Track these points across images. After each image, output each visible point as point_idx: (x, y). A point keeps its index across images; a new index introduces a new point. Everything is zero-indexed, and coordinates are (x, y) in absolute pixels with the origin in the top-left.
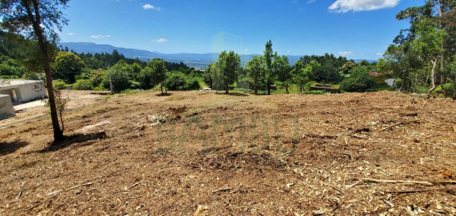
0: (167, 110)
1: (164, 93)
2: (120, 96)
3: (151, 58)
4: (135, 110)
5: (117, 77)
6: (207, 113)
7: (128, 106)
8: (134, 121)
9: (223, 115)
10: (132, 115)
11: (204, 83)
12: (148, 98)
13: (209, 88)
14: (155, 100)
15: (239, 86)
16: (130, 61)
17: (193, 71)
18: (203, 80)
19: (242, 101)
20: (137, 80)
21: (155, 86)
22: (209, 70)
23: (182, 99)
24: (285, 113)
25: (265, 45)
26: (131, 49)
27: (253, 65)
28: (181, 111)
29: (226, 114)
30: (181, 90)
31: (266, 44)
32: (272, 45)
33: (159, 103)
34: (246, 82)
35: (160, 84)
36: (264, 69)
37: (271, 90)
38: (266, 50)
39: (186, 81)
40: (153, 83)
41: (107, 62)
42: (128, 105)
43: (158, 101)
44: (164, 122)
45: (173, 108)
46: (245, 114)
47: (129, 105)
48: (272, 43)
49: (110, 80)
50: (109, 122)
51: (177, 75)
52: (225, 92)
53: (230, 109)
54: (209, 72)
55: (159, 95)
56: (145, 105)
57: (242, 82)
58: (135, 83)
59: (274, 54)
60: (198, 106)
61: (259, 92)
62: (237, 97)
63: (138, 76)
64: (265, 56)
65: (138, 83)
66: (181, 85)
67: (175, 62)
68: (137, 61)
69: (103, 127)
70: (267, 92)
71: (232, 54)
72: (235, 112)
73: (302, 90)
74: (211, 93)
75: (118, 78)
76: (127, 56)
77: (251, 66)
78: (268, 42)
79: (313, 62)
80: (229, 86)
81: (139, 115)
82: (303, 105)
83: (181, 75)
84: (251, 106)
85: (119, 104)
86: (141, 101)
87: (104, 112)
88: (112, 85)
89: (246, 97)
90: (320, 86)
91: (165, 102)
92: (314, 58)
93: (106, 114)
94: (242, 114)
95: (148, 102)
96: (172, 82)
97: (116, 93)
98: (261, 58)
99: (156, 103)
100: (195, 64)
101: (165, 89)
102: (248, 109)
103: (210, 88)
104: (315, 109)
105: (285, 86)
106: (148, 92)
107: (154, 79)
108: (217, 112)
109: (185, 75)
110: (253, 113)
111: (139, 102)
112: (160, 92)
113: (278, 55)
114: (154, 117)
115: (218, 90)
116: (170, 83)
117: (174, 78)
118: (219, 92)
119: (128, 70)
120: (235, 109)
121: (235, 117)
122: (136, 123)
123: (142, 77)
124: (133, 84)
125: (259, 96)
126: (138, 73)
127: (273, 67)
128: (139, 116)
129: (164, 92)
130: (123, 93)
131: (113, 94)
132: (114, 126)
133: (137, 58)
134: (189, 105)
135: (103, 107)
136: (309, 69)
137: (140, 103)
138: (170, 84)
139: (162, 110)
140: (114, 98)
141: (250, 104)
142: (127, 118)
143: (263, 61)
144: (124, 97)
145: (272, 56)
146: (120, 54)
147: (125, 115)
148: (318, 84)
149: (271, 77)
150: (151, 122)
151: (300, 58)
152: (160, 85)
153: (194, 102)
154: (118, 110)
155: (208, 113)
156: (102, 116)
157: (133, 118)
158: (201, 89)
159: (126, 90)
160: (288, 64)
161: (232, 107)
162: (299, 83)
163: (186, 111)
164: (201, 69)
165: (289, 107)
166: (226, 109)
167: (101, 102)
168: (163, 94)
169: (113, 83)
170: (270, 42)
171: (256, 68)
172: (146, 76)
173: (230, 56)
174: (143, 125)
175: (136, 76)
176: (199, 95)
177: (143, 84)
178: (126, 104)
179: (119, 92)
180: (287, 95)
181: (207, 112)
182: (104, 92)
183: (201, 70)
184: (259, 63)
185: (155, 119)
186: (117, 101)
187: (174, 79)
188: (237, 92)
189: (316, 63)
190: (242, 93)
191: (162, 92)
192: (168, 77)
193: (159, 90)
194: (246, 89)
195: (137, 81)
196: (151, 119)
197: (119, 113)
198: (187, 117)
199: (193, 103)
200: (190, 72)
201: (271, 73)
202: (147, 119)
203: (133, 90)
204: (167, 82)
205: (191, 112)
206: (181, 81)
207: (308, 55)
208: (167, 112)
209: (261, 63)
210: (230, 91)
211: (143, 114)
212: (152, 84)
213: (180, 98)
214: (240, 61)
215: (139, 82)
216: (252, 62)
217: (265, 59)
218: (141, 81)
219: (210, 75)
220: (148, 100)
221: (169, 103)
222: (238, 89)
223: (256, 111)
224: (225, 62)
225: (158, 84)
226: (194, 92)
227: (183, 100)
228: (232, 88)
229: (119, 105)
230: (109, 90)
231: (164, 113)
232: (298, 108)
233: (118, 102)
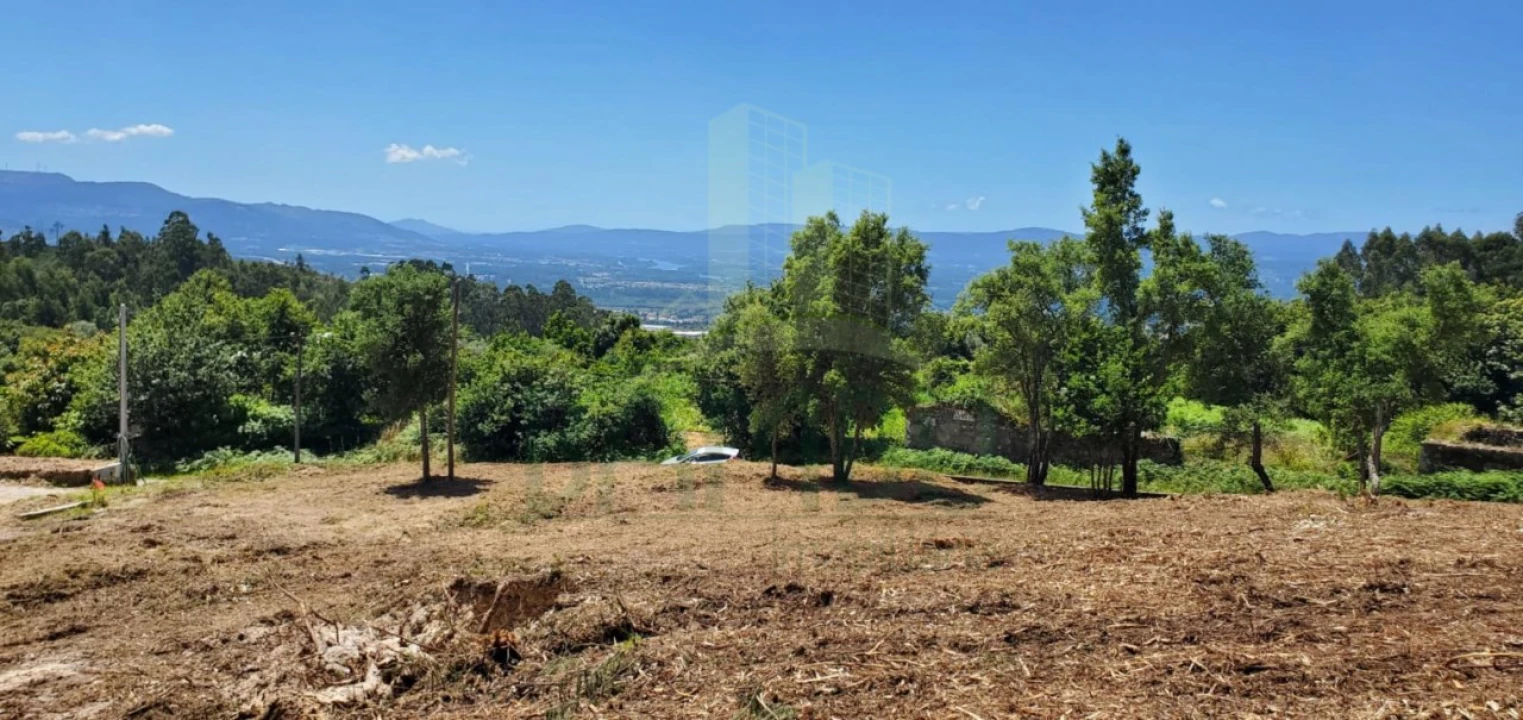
0: (438, 596)
1: (437, 478)
2: (168, 494)
3: (382, 259)
4: (244, 589)
5: (165, 376)
6: (694, 626)
7: (207, 560)
8: (226, 667)
9: (801, 652)
10: (222, 621)
11: (696, 412)
12: (335, 512)
13: (726, 444)
14: (376, 524)
15: (922, 439)
16: (257, 280)
17: (628, 334)
18: (689, 396)
19: (941, 545)
20: (283, 392)
21: (388, 431)
22: (729, 330)
23: (549, 517)
24: (1250, 653)
25: (1090, 174)
26: (270, 204)
27: (1015, 299)
28: (531, 600)
29: (823, 644)
30: (551, 457)
31: (1099, 164)
32: (1135, 172)
33: (396, 545)
34: (969, 409)
35: (416, 417)
36: (1086, 326)
37: (1143, 464)
38: (1101, 205)
39: (583, 402)
40: (376, 413)
41: (120, 282)
42: (209, 553)
43: (392, 530)
44: (408, 683)
45: (480, 580)
46: (955, 646)
47: (215, 552)
48: (1136, 157)
49: (122, 396)
50: (66, 670)
51: (528, 362)
52: (827, 470)
53: (848, 600)
54: (728, 345)
55: (403, 491)
56: (307, 555)
57: (944, 410)
58: (265, 408)
59: (1151, 225)
60: (644, 568)
61: (1061, 475)
62: (906, 510)
63: (290, 371)
64: (1093, 239)
65: (283, 413)
66: (549, 428)
67: (522, 284)
68: (298, 276)
69: (24, 699)
70: (1119, 474)
71: (872, 232)
72: (885, 627)
73: (1371, 467)
74: (740, 478)
75: (172, 382)
76: (241, 248)
77: (996, 305)
78: (1112, 150)
79: (1433, 273)
80: (852, 433)
81: (264, 621)
82: (1383, 588)
83: (553, 359)
84: (996, 581)
85: (152, 544)
86: (291, 525)
87: (49, 594)
88: (130, 425)
89: (968, 512)
90: (1500, 438)
91: (438, 541)
92: (1437, 245)
93: (61, 609)
94: (928, 643)
95: (328, 534)
96: (492, 409)
97: (145, 473)
98: (1067, 255)
99: (382, 543)
100: (648, 293)
101: (446, 453)
102: (973, 609)
103: (731, 444)
104: (1479, 623)
105: (1240, 435)
106: (336, 471)
107: (383, 390)
108: (761, 622)
109: (579, 361)
110: (1010, 639)
111: (278, 534)
112: (412, 473)
113: (1180, 230)
114: (348, 641)
115: (777, 462)
116: (481, 411)
117: (506, 378)
118: (786, 471)
119: (234, 334)
120: (883, 603)
121: (879, 670)
122: (240, 676)
123: (314, 372)
124: (255, 418)
125: (1060, 503)
126: (294, 352)
127: (1148, 312)
128: (262, 630)
129: (438, 468)
130: (191, 471)
131: (128, 478)
132: (93, 700)
133: (300, 258)
134: (585, 562)
135: (51, 564)
136: (1413, 325)
137: (279, 544)
138: (482, 417)
139: (407, 591)
140: (131, 504)
141: (994, 564)
142: (186, 646)
143: (1079, 272)
144: (189, 502)
145: (1143, 240)
146: (202, 237)
147: (178, 624)
148: (1487, 424)
149: (1136, 375)
150: (332, 678)
151: (1339, 249)
152: (414, 427)
153: (626, 538)
154: (139, 586)
155: (706, 622)
156: (38, 623)
157: (225, 641)
158: (676, 453)
159: (208, 455)
160: (1255, 292)
161: (866, 588)
162: (1342, 423)
163: (559, 607)
164: (685, 326)
165: (1278, 604)
166: (826, 598)
167: (47, 532)
168: (429, 487)
169: (138, 412)
170: (1124, 151)
171: (1034, 317)
172: (338, 369)
173: (859, 247)
174: (273, 697)
175: (277, 369)
176: (661, 489)
177: (313, 419)
178: (194, 547)
179: (167, 471)
180: (1260, 503)
181: (698, 618)
182: (78, 466)
183: (678, 333)
184: (1056, 283)
185: (356, 654)
186: (146, 529)
187: (507, 386)
188: (907, 474)
189: (1459, 287)
190: (944, 480)
191: (426, 468)
192: (469, 376)
193: (411, 458)
194: (966, 458)
195: (280, 400)
196: (330, 658)
197: (141, 606)
198: (558, 651)
199: (616, 544)
200: (611, 343)
201: (1134, 348)
202: (305, 651)
203: (254, 454)
204: (459, 406)
205: (592, 607)
206: (551, 400)
207: (1397, 232)
208: (437, 608)
209: (1070, 288)
210: (860, 470)
211: (288, 616)
212: (375, 420)
213: (534, 510)
214: (922, 273)
215: (293, 402)
216: (1004, 277)
217: (1091, 261)
218: (305, 402)
219: (733, 362)
220: (332, 521)
221: (460, 541)
222: (913, 456)
223: (1030, 629)
224: (827, 283)
225: (406, 417)
226: (629, 473)
227: (552, 525)
228: (873, 451)
229: (152, 551)
230: (112, 454)
231: (420, 613)
232: (1342, 609)
233: (151, 535)
